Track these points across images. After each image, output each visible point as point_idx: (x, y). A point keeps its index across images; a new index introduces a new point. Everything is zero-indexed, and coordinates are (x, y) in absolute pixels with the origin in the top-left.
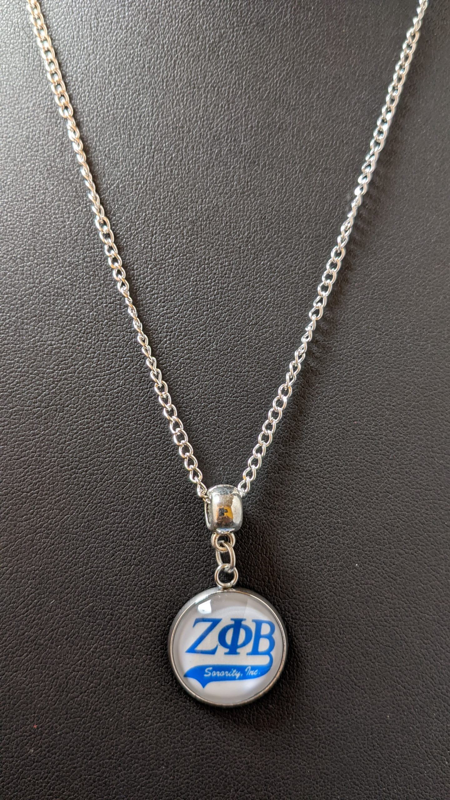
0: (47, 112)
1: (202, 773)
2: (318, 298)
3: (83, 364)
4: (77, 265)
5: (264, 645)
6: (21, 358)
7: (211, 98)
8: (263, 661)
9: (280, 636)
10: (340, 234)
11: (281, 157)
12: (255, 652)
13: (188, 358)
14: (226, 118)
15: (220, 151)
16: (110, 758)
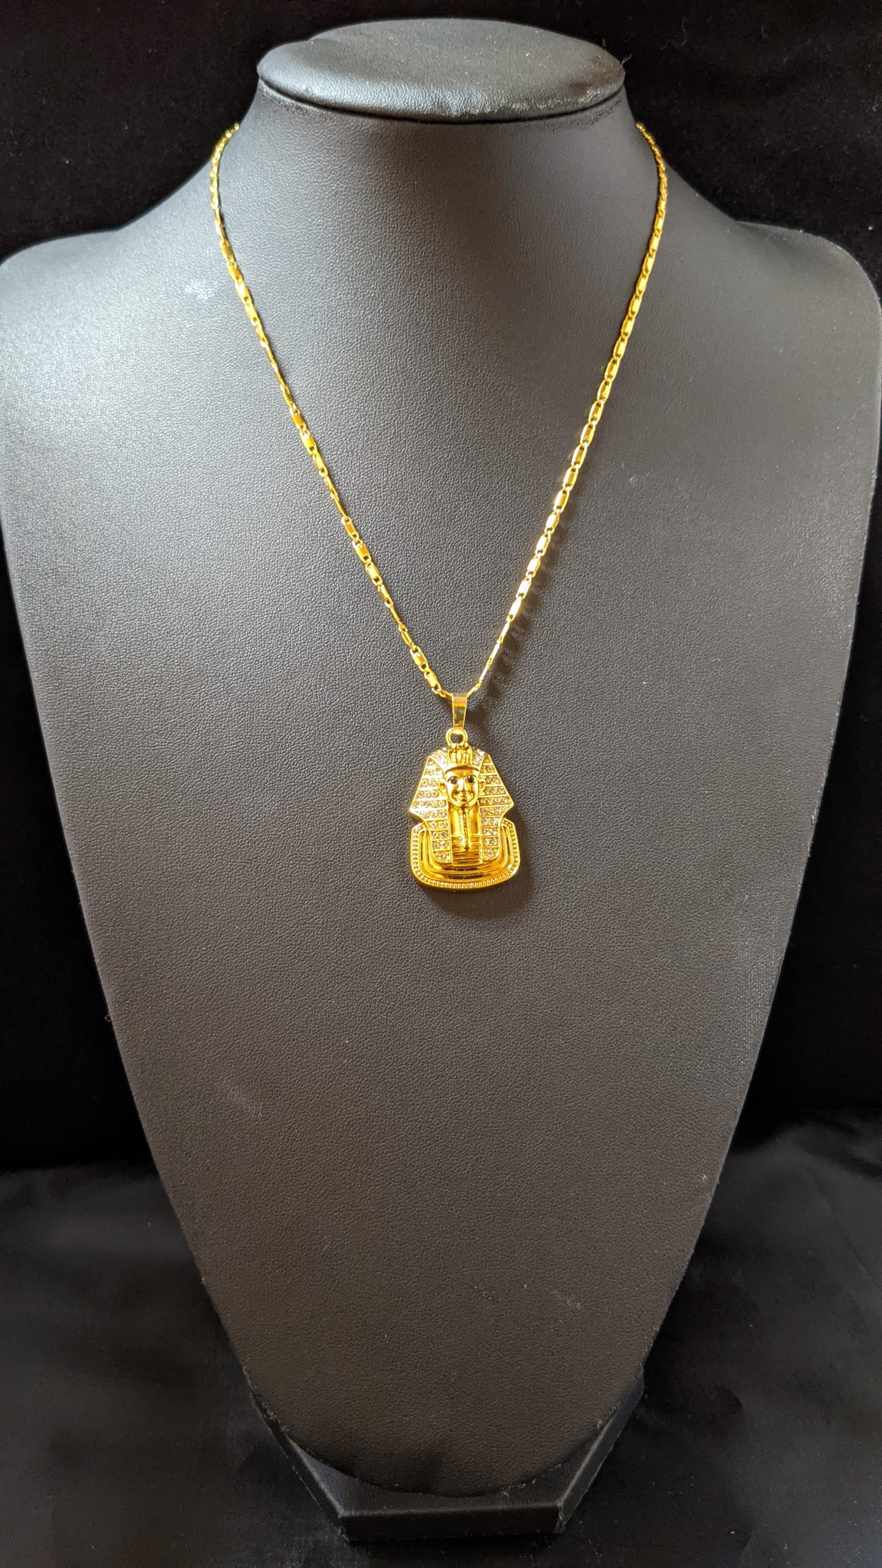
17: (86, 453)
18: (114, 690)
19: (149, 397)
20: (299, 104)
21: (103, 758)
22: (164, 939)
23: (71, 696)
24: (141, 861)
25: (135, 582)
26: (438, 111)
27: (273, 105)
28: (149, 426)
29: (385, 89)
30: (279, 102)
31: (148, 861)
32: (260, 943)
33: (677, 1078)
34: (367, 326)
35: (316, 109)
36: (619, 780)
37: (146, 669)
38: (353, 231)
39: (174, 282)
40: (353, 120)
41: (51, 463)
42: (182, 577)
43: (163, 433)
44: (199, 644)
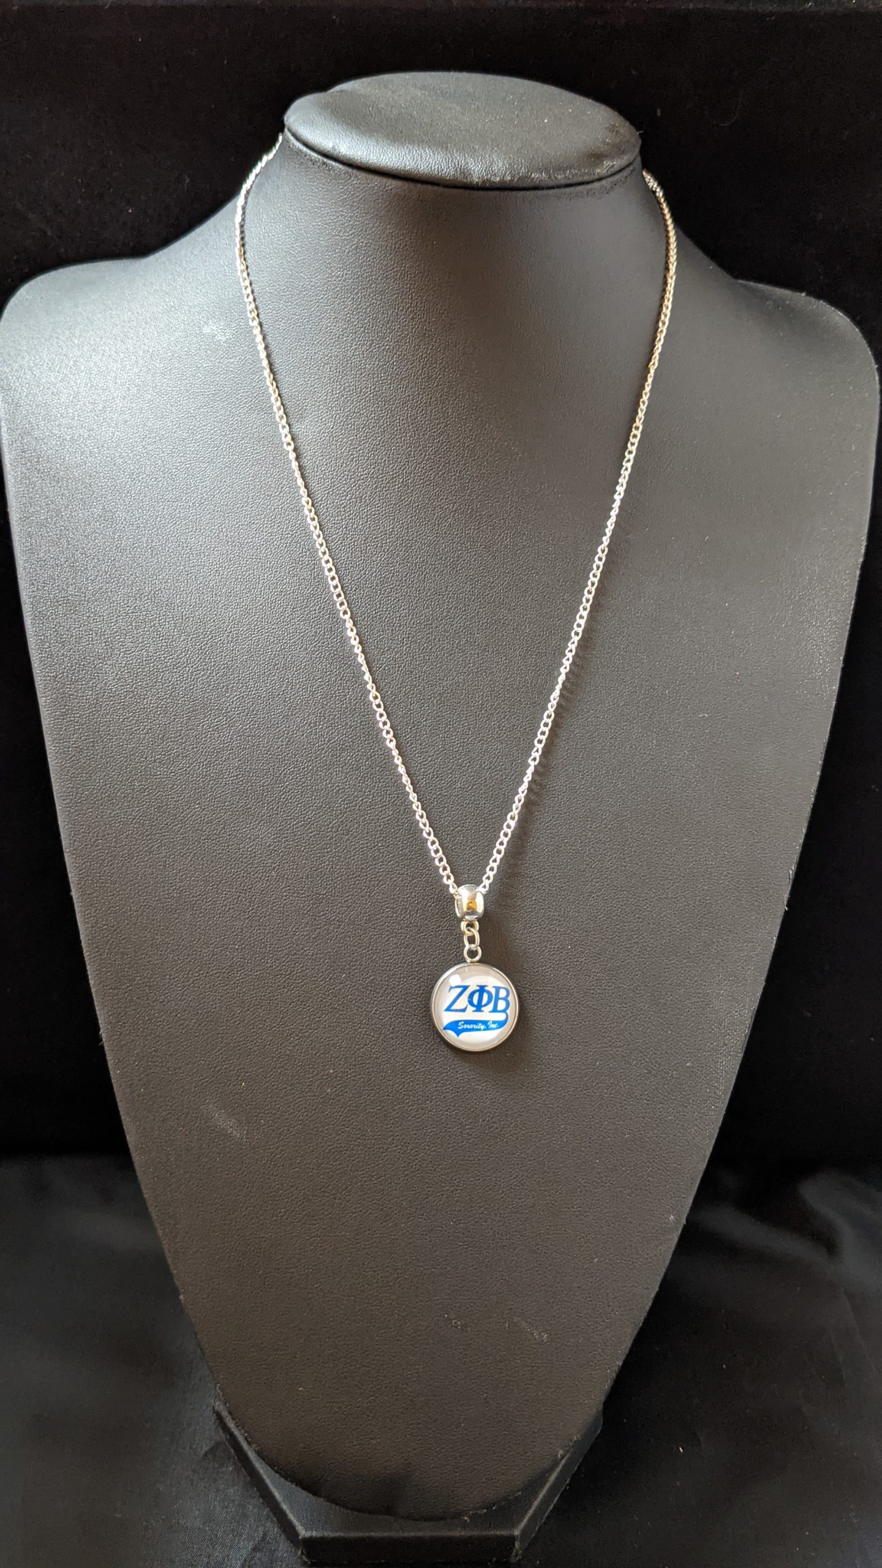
0: (330, 614)
1: (458, 1106)
2: (535, 749)
3: (362, 800)
4: (356, 728)
5: (502, 1005)
6: (317, 796)
7: (452, 602)
8: (501, 1017)
9: (513, 999)
10: (550, 701)
11: (505, 645)
12: (495, 1010)
13: (440, 794)
14: (464, 617)
15: (460, 642)
16: (388, 1095)
17: (99, 484)
18: (119, 719)
19: (164, 432)
20: (325, 160)
21: (106, 785)
22: (157, 964)
23: (77, 722)
24: (139, 886)
25: (144, 613)
26: (460, 178)
27: (299, 157)
28: (163, 461)
29: (409, 152)
30: (306, 156)
31: (146, 887)
32: (251, 971)
33: (649, 1120)
34: (381, 377)
35: (341, 166)
36: (606, 827)
37: (151, 700)
38: (371, 285)
39: (193, 321)
40: (377, 180)
41: (66, 492)
42: (190, 612)
43: (176, 469)
44: (204, 678)
